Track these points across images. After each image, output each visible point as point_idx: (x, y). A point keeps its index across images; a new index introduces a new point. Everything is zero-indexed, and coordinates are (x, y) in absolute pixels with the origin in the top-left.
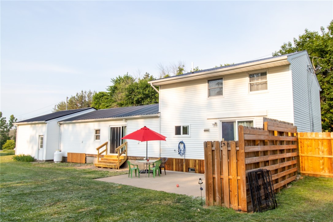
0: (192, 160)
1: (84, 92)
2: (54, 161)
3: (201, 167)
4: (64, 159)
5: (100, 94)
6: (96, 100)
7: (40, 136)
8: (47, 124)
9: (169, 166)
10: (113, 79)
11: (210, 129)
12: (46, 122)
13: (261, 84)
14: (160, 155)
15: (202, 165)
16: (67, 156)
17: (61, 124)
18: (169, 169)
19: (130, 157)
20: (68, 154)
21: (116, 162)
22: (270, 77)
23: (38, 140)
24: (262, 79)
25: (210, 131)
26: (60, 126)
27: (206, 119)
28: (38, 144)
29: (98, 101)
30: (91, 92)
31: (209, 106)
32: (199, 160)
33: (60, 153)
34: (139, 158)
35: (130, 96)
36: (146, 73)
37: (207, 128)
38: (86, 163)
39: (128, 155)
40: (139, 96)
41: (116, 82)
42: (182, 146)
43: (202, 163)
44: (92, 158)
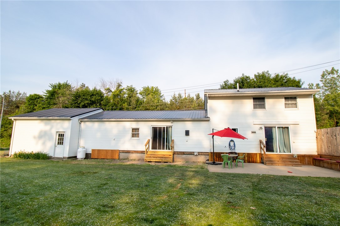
0: (241, 153)
1: (12, 92)
2: (78, 157)
3: (249, 158)
4: (87, 156)
5: (36, 96)
6: (31, 102)
7: (57, 132)
8: (71, 121)
9: (219, 159)
10: (52, 85)
11: (256, 131)
12: (72, 118)
13: (291, 104)
14: (211, 150)
15: (250, 157)
16: (91, 153)
17: (81, 122)
18: (220, 160)
19: (177, 152)
20: (93, 150)
21: (170, 157)
22: (299, 100)
23: (55, 137)
24: (291, 101)
25: (256, 133)
26: (80, 123)
27: (253, 124)
28: (54, 140)
29: (32, 102)
30: (20, 93)
31: (254, 115)
32: (247, 153)
33: (84, 150)
34: (188, 153)
35: (76, 101)
36: (83, 84)
37: (254, 130)
38: (119, 158)
39: (175, 151)
40: (86, 102)
41: (54, 87)
42: (232, 144)
43: (250, 155)
44: (128, 154)
